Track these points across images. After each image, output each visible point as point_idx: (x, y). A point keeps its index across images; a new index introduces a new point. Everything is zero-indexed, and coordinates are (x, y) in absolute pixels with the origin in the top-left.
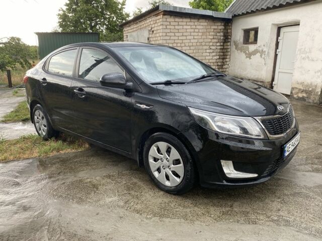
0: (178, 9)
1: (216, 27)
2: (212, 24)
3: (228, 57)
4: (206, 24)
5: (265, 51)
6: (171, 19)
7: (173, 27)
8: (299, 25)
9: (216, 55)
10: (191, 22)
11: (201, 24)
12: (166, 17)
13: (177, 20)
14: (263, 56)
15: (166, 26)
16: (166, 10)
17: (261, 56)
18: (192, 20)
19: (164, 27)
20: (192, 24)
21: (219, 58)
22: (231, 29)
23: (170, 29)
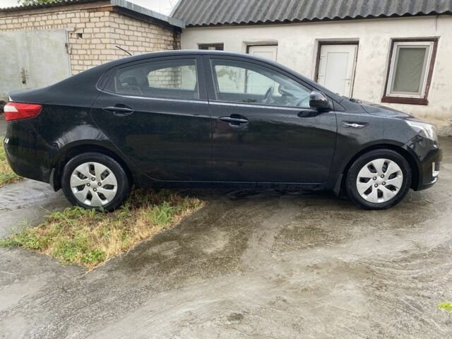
0: (133, 6)
1: (166, 38)
2: (162, 33)
3: (179, 78)
4: (156, 32)
5: (236, 73)
6: (120, 20)
7: (122, 32)
8: (277, 45)
9: (168, 76)
10: (141, 27)
11: (153, 31)
12: (113, 15)
13: (127, 22)
14: (233, 78)
15: (115, 28)
16: (119, 5)
17: (230, 78)
18: (143, 25)
19: (112, 30)
20: (143, 30)
21: (171, 80)
22: (180, 42)
23: (119, 34)
